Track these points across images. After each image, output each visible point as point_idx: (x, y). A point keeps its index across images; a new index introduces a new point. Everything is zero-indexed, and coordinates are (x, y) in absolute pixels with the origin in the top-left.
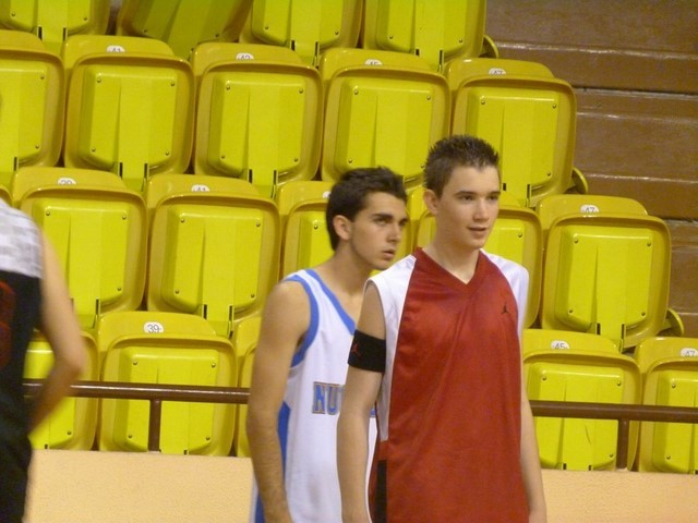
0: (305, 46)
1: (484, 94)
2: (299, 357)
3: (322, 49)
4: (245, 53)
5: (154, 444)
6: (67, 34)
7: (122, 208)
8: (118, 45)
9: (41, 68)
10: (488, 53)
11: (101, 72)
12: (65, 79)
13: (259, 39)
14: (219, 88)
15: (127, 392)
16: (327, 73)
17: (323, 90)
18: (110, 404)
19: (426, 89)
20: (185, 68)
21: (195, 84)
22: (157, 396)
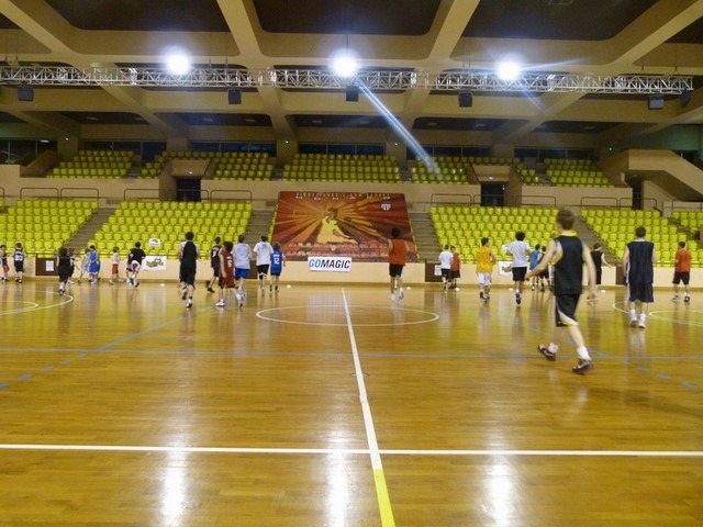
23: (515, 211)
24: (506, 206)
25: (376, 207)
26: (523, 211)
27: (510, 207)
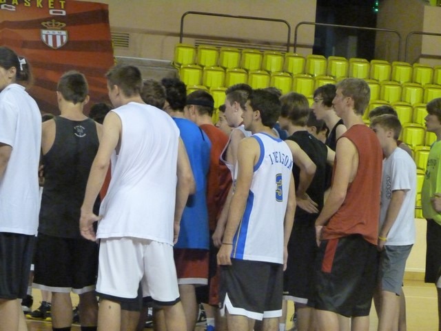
23: (403, 71)
24: (381, 58)
25: (27, 35)
26: (424, 74)
27: (390, 61)
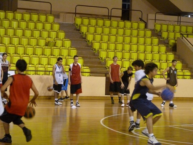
0: (59, 47)
1: (71, 50)
2: (55, 70)
3: (60, 47)
4: (55, 47)
5: (49, 75)
6: (43, 46)
7: (47, 58)
8: (46, 47)
9: (41, 49)
10: (71, 47)
11: (45, 49)
12: (43, 49)
13: (56, 46)
14: (53, 50)
15: (47, 71)
16: (61, 49)
17: (60, 50)
18: (46, 72)
19: (67, 50)
20: (51, 49)
21: (52, 50)
22: (49, 72)
